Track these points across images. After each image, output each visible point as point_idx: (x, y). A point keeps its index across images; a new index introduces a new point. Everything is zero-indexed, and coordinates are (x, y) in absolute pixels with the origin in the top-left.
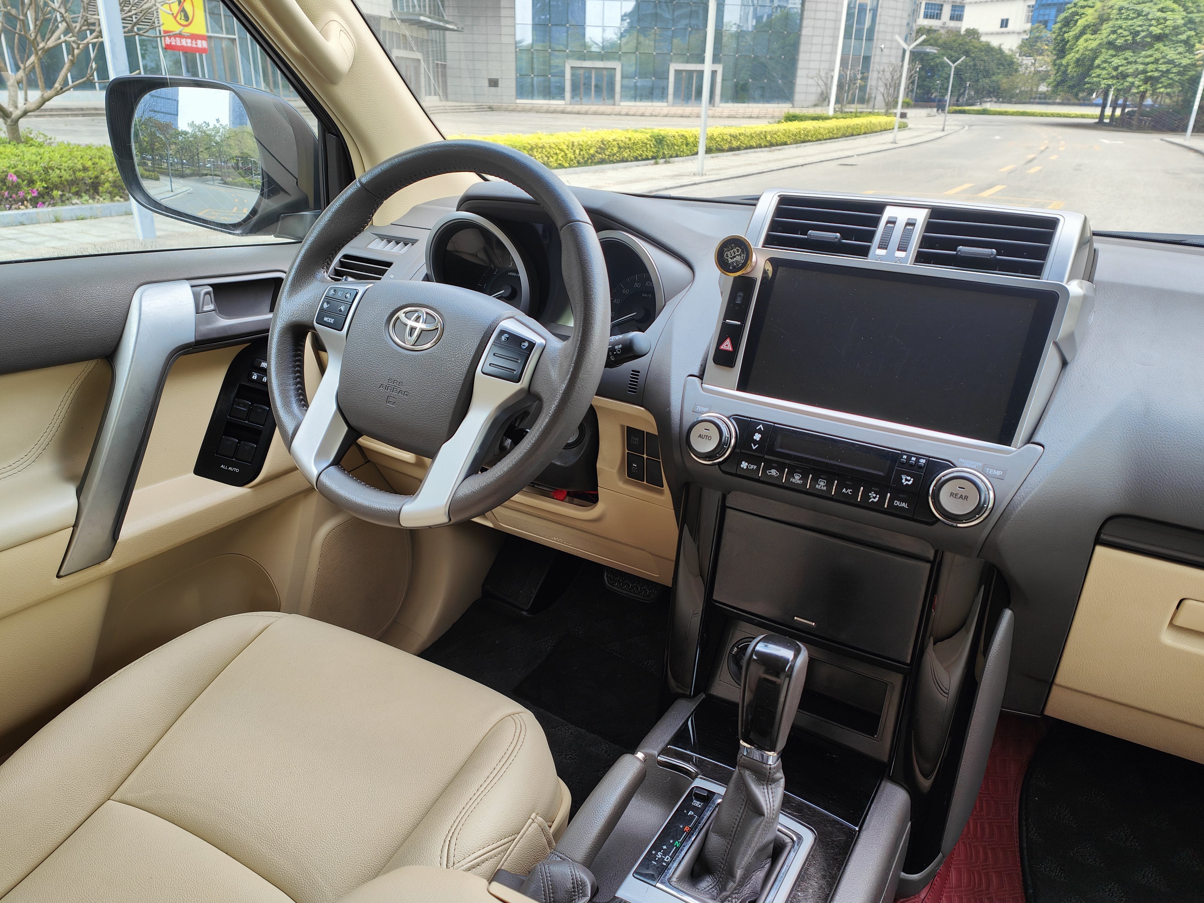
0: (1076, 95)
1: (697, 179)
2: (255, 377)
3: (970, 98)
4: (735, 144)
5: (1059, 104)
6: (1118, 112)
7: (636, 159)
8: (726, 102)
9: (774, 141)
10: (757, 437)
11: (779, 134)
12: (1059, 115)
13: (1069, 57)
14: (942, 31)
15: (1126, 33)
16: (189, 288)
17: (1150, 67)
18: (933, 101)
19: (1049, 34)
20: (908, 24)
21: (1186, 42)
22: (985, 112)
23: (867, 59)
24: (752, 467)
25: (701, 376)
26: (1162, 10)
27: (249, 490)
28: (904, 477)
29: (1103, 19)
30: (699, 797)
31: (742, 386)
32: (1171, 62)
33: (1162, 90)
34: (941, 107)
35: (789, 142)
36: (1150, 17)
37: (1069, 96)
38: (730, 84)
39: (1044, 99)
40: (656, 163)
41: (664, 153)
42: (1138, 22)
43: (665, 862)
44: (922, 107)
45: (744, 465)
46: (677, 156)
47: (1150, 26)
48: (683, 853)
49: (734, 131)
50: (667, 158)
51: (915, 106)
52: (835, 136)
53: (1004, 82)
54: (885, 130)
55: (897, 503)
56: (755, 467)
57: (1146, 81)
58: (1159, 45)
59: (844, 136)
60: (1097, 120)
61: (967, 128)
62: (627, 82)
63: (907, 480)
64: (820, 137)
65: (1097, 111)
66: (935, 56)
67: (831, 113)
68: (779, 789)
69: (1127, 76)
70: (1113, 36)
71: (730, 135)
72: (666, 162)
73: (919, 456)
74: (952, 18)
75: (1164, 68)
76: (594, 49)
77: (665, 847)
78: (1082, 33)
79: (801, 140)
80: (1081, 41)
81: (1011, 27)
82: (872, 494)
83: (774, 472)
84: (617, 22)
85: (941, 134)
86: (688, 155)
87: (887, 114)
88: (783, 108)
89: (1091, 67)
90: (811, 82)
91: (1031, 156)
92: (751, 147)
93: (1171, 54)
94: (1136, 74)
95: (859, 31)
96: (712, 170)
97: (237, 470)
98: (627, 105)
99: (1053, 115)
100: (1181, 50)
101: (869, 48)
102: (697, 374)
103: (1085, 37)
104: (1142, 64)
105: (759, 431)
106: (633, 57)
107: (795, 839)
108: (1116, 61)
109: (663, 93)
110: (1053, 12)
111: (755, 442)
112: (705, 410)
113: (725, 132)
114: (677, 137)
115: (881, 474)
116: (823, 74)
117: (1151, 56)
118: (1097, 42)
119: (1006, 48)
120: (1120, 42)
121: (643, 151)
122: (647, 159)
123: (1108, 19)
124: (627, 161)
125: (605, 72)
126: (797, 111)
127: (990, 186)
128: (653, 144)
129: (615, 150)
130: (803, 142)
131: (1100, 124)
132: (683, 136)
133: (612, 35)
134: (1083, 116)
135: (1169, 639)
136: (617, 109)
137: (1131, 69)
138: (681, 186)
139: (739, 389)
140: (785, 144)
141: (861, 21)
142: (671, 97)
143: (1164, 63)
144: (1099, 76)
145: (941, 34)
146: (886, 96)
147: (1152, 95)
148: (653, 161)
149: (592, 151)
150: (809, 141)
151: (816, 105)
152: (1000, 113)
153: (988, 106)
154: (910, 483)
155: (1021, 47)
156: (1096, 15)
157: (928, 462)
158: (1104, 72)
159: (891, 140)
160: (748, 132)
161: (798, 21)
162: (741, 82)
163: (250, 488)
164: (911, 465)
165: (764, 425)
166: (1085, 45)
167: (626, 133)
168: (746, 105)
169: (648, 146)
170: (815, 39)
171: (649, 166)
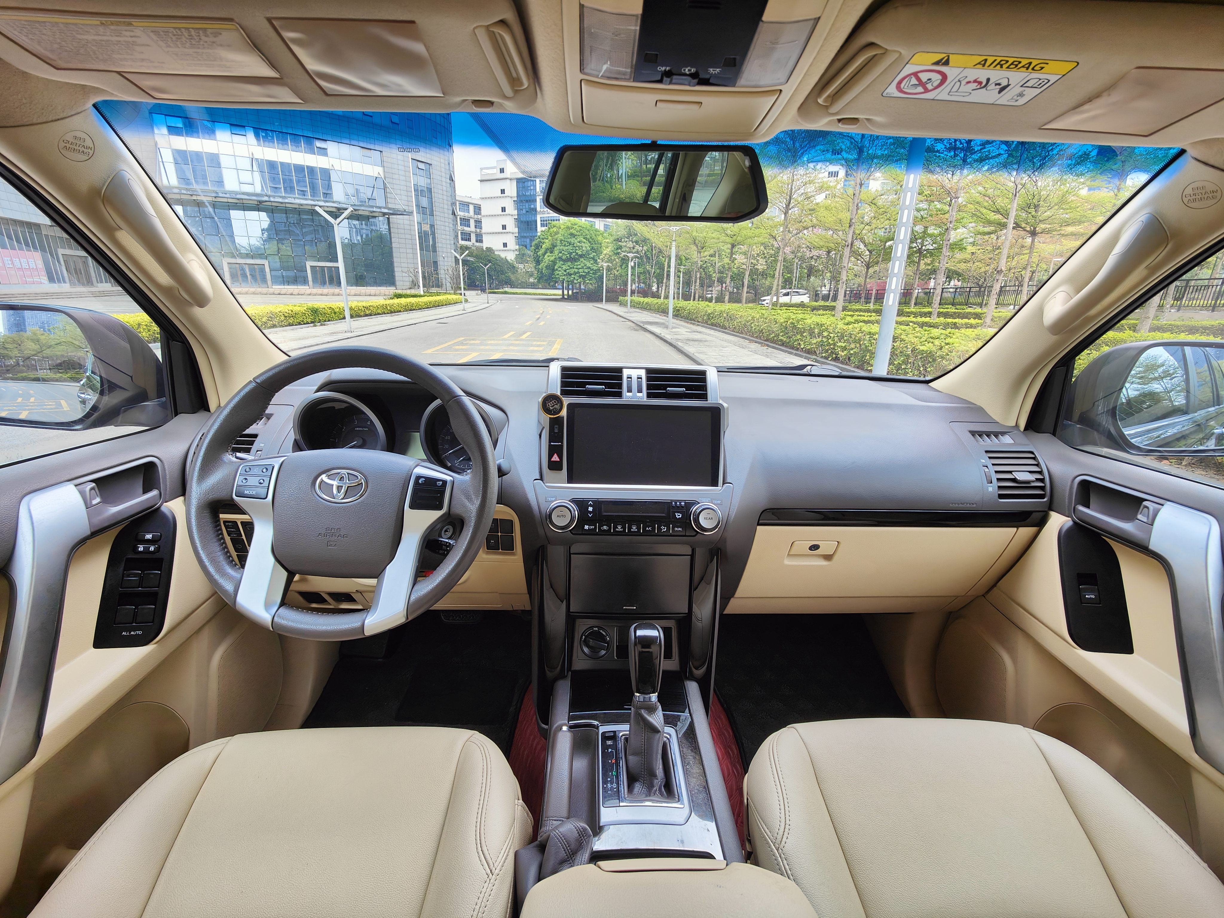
0: (549, 284)
1: (349, 335)
2: (141, 548)
3: (497, 285)
4: (367, 312)
5: (541, 288)
6: (570, 292)
7: (300, 324)
8: (351, 286)
10: (590, 509)
11: (394, 305)
12: (543, 294)
13: (542, 265)
14: (473, 248)
15: (566, 253)
16: (74, 487)
17: (581, 270)
18: (477, 286)
19: (529, 252)
20: (454, 243)
21: (593, 258)
22: (506, 293)
23: (435, 263)
24: (591, 527)
25: (541, 479)
26: (579, 242)
27: (155, 646)
28: (676, 514)
29: (554, 246)
30: (609, 738)
31: (570, 480)
32: (589, 268)
33: (588, 281)
34: (483, 290)
36: (575, 245)
37: (547, 285)
38: (352, 275)
39: (533, 286)
40: (315, 326)
41: (319, 319)
42: (570, 247)
43: (615, 788)
44: (473, 290)
45: (586, 527)
46: (329, 321)
47: (576, 250)
48: (622, 776)
49: (364, 304)
50: (323, 322)
51: (469, 290)
53: (513, 277)
54: (456, 303)
55: (676, 529)
56: (593, 527)
57: (580, 277)
58: (582, 260)
59: (434, 306)
60: (561, 297)
61: (499, 301)
62: (274, 273)
63: (679, 516)
64: (420, 307)
65: (560, 292)
66: (473, 263)
67: (422, 293)
68: (660, 713)
69: (571, 275)
70: (560, 255)
71: (363, 307)
72: (322, 325)
73: (680, 501)
74: (477, 241)
75: (586, 271)
76: (243, 251)
77: (609, 779)
78: (545, 253)
79: (410, 309)
80: (546, 256)
81: (509, 247)
82: (663, 527)
83: (605, 527)
84: (259, 233)
85: (488, 305)
87: (455, 294)
88: (391, 290)
89: (553, 270)
90: (404, 274)
91: (538, 316)
92: (379, 314)
93: (589, 265)
94: (575, 273)
95: (427, 246)
96: (357, 328)
97: (140, 632)
98: (278, 288)
99: (539, 294)
100: (592, 262)
101: (436, 256)
102: (539, 478)
103: (547, 254)
104: (577, 269)
105: (591, 505)
106: (277, 257)
107: (668, 737)
108: (564, 267)
109: (305, 280)
110: (528, 240)
111: (590, 512)
112: (553, 499)
113: (359, 305)
114: (326, 308)
115: (664, 515)
116: (412, 270)
117: (580, 265)
118: (554, 257)
119: (509, 258)
120: (564, 257)
121: (303, 318)
122: (308, 323)
123: (556, 246)
124: (293, 325)
125: (256, 266)
126: (399, 292)
127: (524, 333)
128: (310, 313)
129: (283, 318)
130: (411, 310)
131: (563, 299)
132: (331, 307)
133: (256, 242)
134: (554, 295)
135: (788, 562)
136: (271, 290)
137: (572, 271)
138: (339, 340)
139: (568, 483)
140: (400, 311)
141: (427, 241)
142: (311, 283)
143: (586, 268)
144: (558, 274)
145: (473, 250)
146: (452, 284)
147: (584, 284)
148: (312, 325)
149: (264, 320)
150: (414, 310)
151: (410, 288)
152: (514, 294)
153: (506, 289)
154: (680, 517)
155: (516, 258)
156: (550, 243)
157: (685, 503)
158: (560, 273)
159: (462, 309)
160: (375, 304)
161: (389, 239)
162: (359, 274)
163: (156, 643)
164: (678, 507)
165: (592, 501)
166: (548, 258)
167: (287, 307)
168: (365, 288)
169: (307, 315)
170: (401, 250)
171: (310, 328)
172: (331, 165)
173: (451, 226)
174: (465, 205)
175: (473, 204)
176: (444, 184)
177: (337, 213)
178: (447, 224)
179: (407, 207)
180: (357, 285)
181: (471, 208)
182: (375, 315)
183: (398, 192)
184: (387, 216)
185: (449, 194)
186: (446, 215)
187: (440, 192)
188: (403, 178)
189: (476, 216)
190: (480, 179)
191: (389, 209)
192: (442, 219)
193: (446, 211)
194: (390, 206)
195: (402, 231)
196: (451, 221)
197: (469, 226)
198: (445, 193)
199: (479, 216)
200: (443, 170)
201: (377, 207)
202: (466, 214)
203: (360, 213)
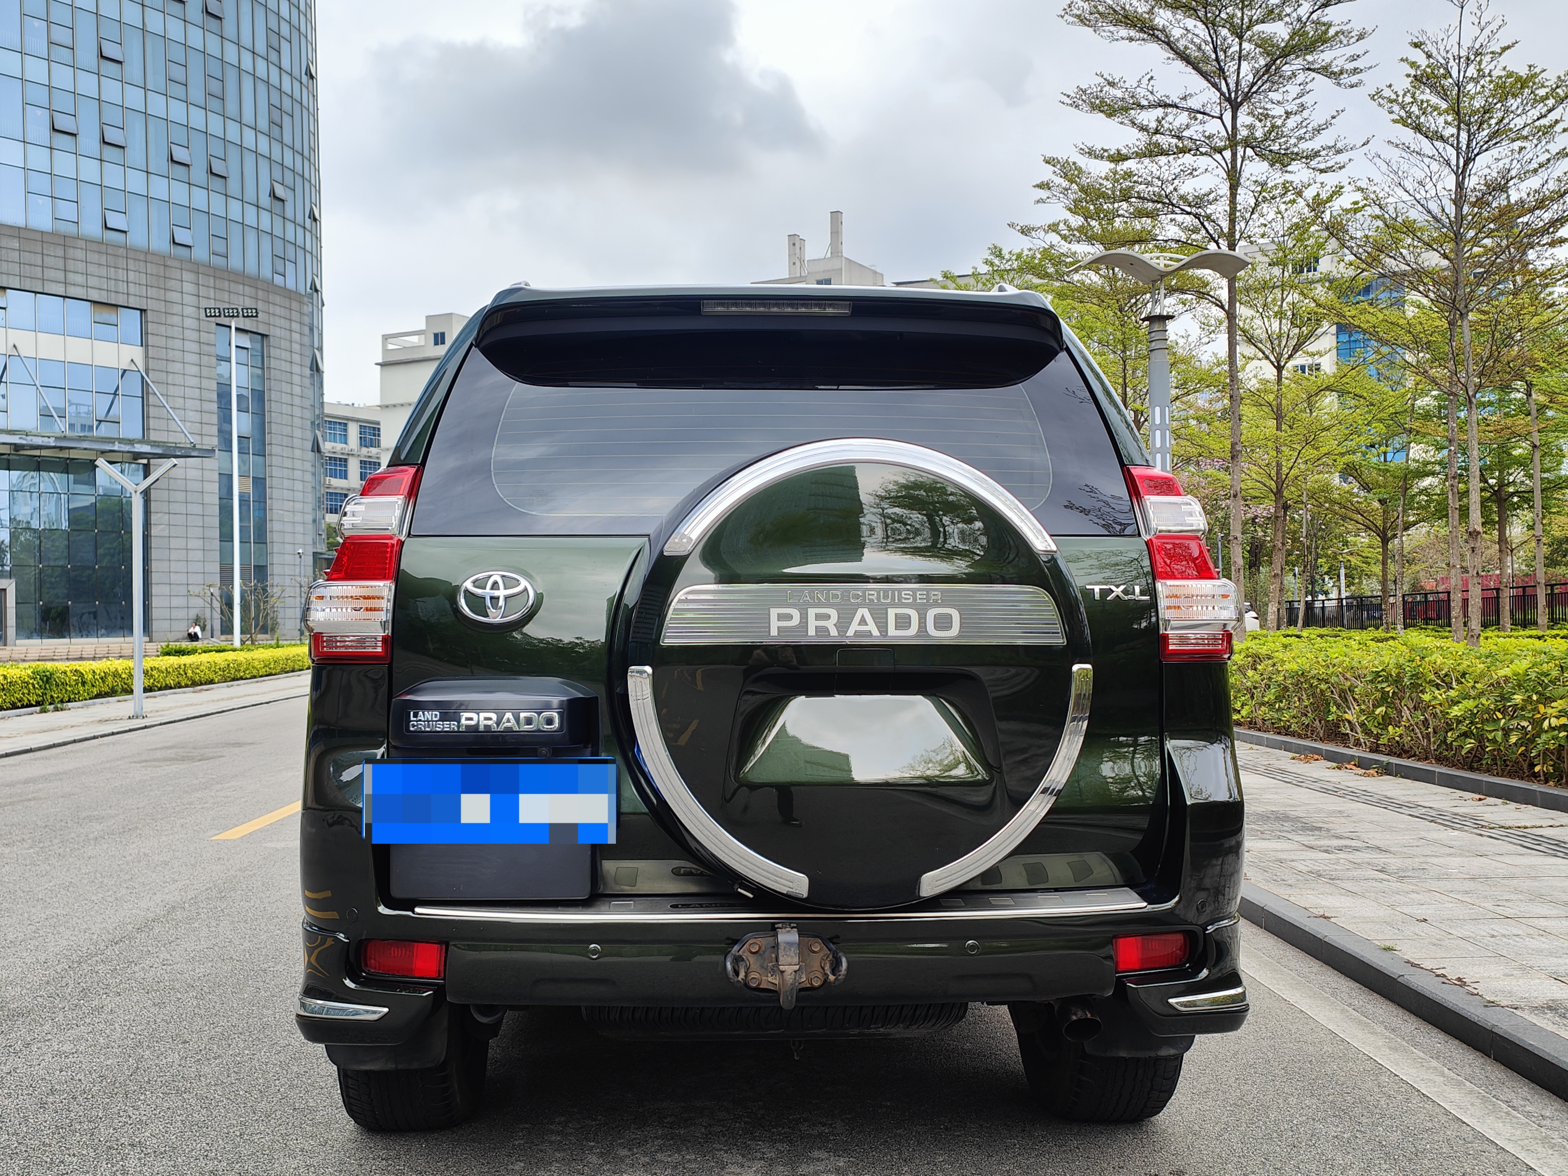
7: (14, 707)
9: (197, 678)
11: (202, 668)
20: (314, 521)
23: (261, 570)
35: (216, 680)
40: (44, 711)
41: (52, 697)
46: (71, 700)
50: (58, 704)
52: (273, 672)
67: (237, 644)
72: (57, 709)
86: (86, 699)
90: (175, 602)
92: (168, 687)
114: (69, 673)
121: (23, 694)
122: (29, 705)
128: (38, 683)
132: (76, 671)
140: (211, 682)
148: (38, 709)
168: (66, 640)
169: (30, 686)
170: (174, 543)
171: (35, 716)
172: (10, 345)
173: (309, 477)
174: (339, 425)
175: (357, 420)
176: (296, 379)
177: (12, 457)
178: (298, 474)
179: (199, 438)
180: (41, 633)
181: (353, 431)
182: (160, 689)
183: (179, 402)
184: (145, 461)
185: (307, 403)
186: (298, 453)
187: (286, 398)
188: (194, 370)
189: (364, 450)
190: (380, 361)
191: (154, 444)
192: (288, 463)
193: (297, 443)
194: (154, 436)
195: (180, 496)
196: (308, 466)
197: (344, 475)
198: (297, 401)
199: (374, 451)
200: (296, 347)
201: (121, 441)
202: (339, 446)
203: (73, 454)
